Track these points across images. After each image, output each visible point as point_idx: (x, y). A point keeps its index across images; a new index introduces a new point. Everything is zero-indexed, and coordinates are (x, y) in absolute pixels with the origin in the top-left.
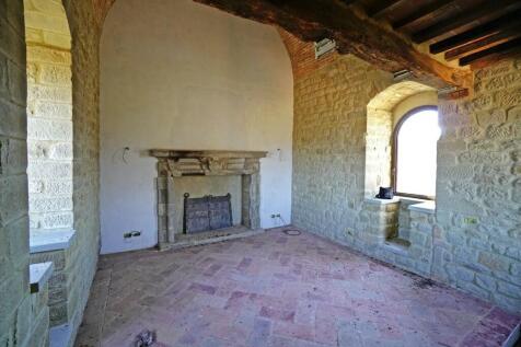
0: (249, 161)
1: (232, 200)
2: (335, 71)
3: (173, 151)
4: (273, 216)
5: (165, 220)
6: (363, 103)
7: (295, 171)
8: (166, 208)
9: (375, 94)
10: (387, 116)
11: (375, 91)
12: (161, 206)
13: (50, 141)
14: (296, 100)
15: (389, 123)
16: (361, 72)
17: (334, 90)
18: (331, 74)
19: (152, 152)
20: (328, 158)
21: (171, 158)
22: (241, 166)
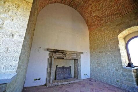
0: (77, 55)
1: (71, 68)
2: (104, 28)
3: (55, 50)
4: (85, 75)
5: (50, 74)
6: (116, 35)
7: (91, 59)
8: (51, 69)
9: (121, 32)
10: (123, 40)
11: (120, 31)
12: (49, 69)
13: (16, 32)
14: (90, 38)
15: (124, 42)
16: (114, 27)
17: (104, 33)
18: (102, 29)
19: (48, 50)
20: (104, 54)
21: (54, 52)
22: (75, 56)
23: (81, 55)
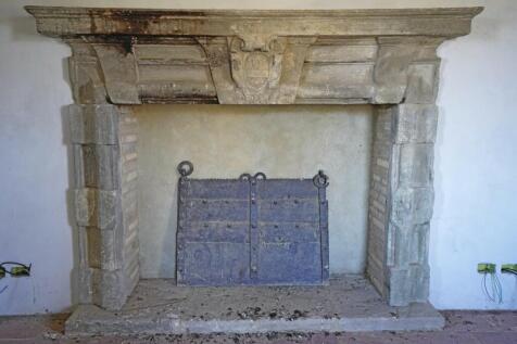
4: (488, 269)
23: (446, 51)
